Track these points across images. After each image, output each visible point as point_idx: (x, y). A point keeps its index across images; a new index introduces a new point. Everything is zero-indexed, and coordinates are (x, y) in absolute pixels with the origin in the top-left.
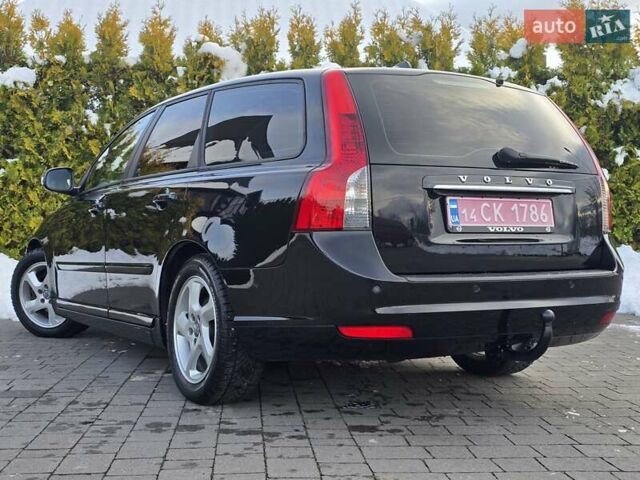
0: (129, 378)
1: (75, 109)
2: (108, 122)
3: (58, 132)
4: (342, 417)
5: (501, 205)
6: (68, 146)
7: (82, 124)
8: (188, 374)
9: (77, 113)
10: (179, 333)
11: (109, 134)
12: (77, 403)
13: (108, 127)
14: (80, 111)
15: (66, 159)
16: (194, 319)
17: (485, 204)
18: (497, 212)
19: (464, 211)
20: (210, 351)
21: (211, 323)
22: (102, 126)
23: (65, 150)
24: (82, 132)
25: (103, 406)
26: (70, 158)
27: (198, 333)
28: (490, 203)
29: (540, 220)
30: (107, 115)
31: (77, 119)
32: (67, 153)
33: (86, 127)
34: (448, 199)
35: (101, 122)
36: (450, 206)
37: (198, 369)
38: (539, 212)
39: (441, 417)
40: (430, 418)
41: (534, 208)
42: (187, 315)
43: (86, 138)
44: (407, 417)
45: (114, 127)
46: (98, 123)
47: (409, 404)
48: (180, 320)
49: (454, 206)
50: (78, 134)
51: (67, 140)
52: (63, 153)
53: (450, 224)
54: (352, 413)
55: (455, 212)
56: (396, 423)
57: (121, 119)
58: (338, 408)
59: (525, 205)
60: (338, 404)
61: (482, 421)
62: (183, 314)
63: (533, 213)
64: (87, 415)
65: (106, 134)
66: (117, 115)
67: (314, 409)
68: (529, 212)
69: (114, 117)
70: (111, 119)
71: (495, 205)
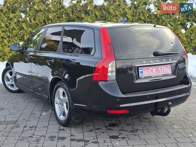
0: (41, 113)
1: (18, 13)
2: (28, 17)
3: (12, 21)
4: (107, 132)
5: (155, 68)
6: (16, 25)
7: (19, 18)
8: (60, 117)
9: (18, 14)
10: (56, 104)
11: (28, 21)
12: (26, 126)
13: (28, 19)
14: (19, 14)
15: (15, 29)
16: (61, 100)
17: (151, 69)
18: (154, 71)
19: (144, 72)
20: (67, 112)
21: (67, 103)
22: (26, 18)
23: (15, 27)
24: (20, 20)
25: (35, 128)
26: (16, 29)
27: (63, 105)
28: (152, 68)
29: (167, 71)
30: (28, 15)
31: (18, 16)
32: (15, 28)
33: (21, 19)
34: (139, 68)
35: (26, 17)
36: (140, 71)
37: (63, 115)
38: (167, 69)
39: (137, 130)
40: (134, 131)
41: (165, 68)
42: (59, 98)
43: (21, 23)
44: (127, 131)
45: (30, 18)
46: (25, 18)
47: (127, 124)
48: (57, 100)
49: (141, 71)
50: (19, 21)
51: (15, 23)
52: (14, 28)
53: (140, 76)
54: (110, 129)
55: (142, 72)
56: (124, 134)
57: (32, 16)
58: (106, 127)
59: (163, 67)
60: (106, 125)
61: (149, 132)
62: (58, 98)
63: (165, 69)
64: (30, 133)
65: (27, 21)
66: (31, 15)
67: (99, 128)
68: (164, 69)
69: (30, 15)
70: (29, 16)
71: (153, 68)
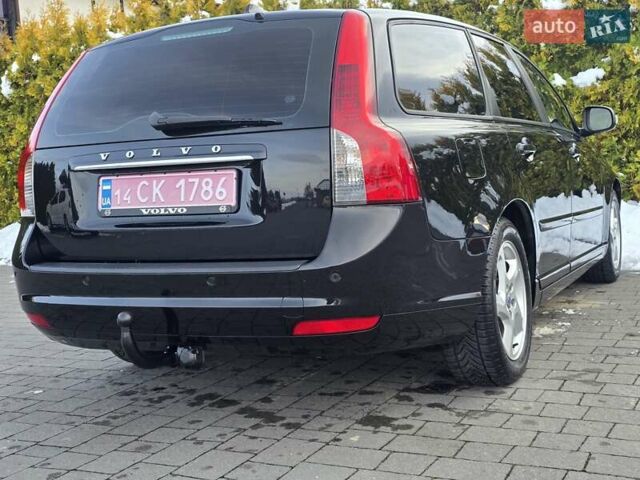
5: (163, 181)
17: (143, 183)
18: (156, 190)
19: (118, 192)
28: (149, 180)
34: (101, 179)
36: (103, 188)
38: (214, 188)
41: (207, 183)
49: (107, 188)
53: (100, 207)
55: (107, 194)
59: (196, 180)
63: (206, 189)
68: (200, 187)
71: (155, 182)
